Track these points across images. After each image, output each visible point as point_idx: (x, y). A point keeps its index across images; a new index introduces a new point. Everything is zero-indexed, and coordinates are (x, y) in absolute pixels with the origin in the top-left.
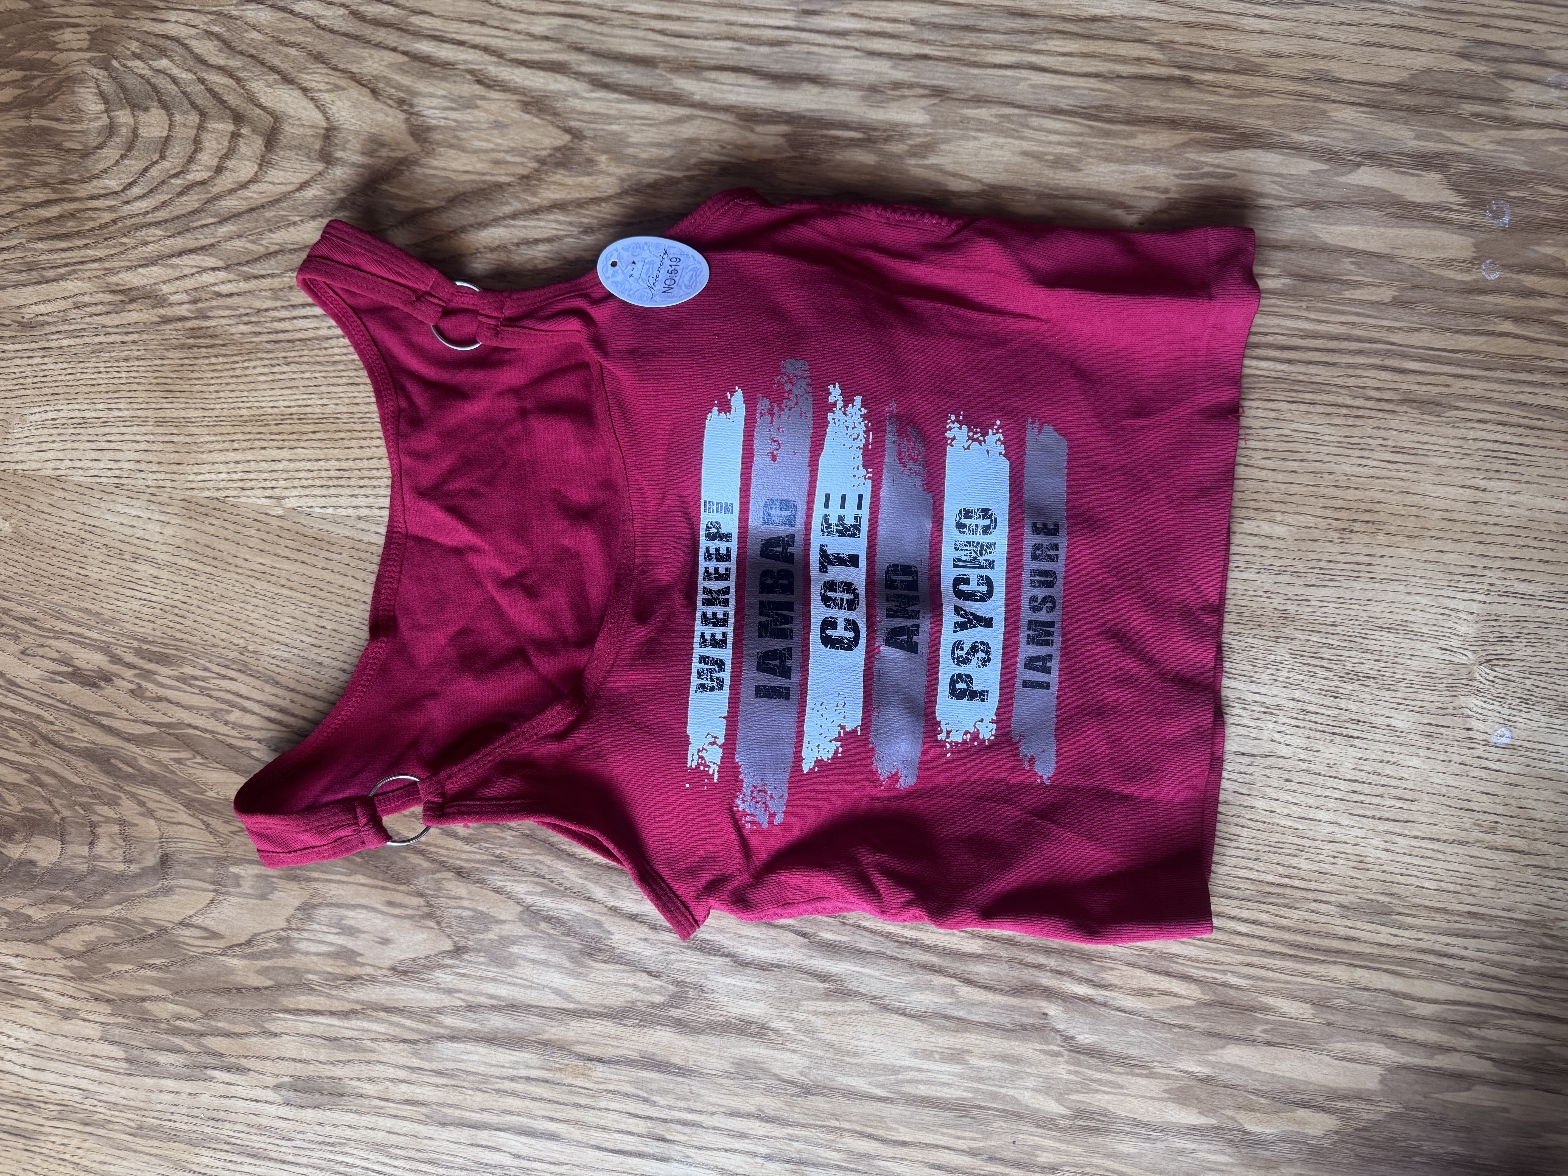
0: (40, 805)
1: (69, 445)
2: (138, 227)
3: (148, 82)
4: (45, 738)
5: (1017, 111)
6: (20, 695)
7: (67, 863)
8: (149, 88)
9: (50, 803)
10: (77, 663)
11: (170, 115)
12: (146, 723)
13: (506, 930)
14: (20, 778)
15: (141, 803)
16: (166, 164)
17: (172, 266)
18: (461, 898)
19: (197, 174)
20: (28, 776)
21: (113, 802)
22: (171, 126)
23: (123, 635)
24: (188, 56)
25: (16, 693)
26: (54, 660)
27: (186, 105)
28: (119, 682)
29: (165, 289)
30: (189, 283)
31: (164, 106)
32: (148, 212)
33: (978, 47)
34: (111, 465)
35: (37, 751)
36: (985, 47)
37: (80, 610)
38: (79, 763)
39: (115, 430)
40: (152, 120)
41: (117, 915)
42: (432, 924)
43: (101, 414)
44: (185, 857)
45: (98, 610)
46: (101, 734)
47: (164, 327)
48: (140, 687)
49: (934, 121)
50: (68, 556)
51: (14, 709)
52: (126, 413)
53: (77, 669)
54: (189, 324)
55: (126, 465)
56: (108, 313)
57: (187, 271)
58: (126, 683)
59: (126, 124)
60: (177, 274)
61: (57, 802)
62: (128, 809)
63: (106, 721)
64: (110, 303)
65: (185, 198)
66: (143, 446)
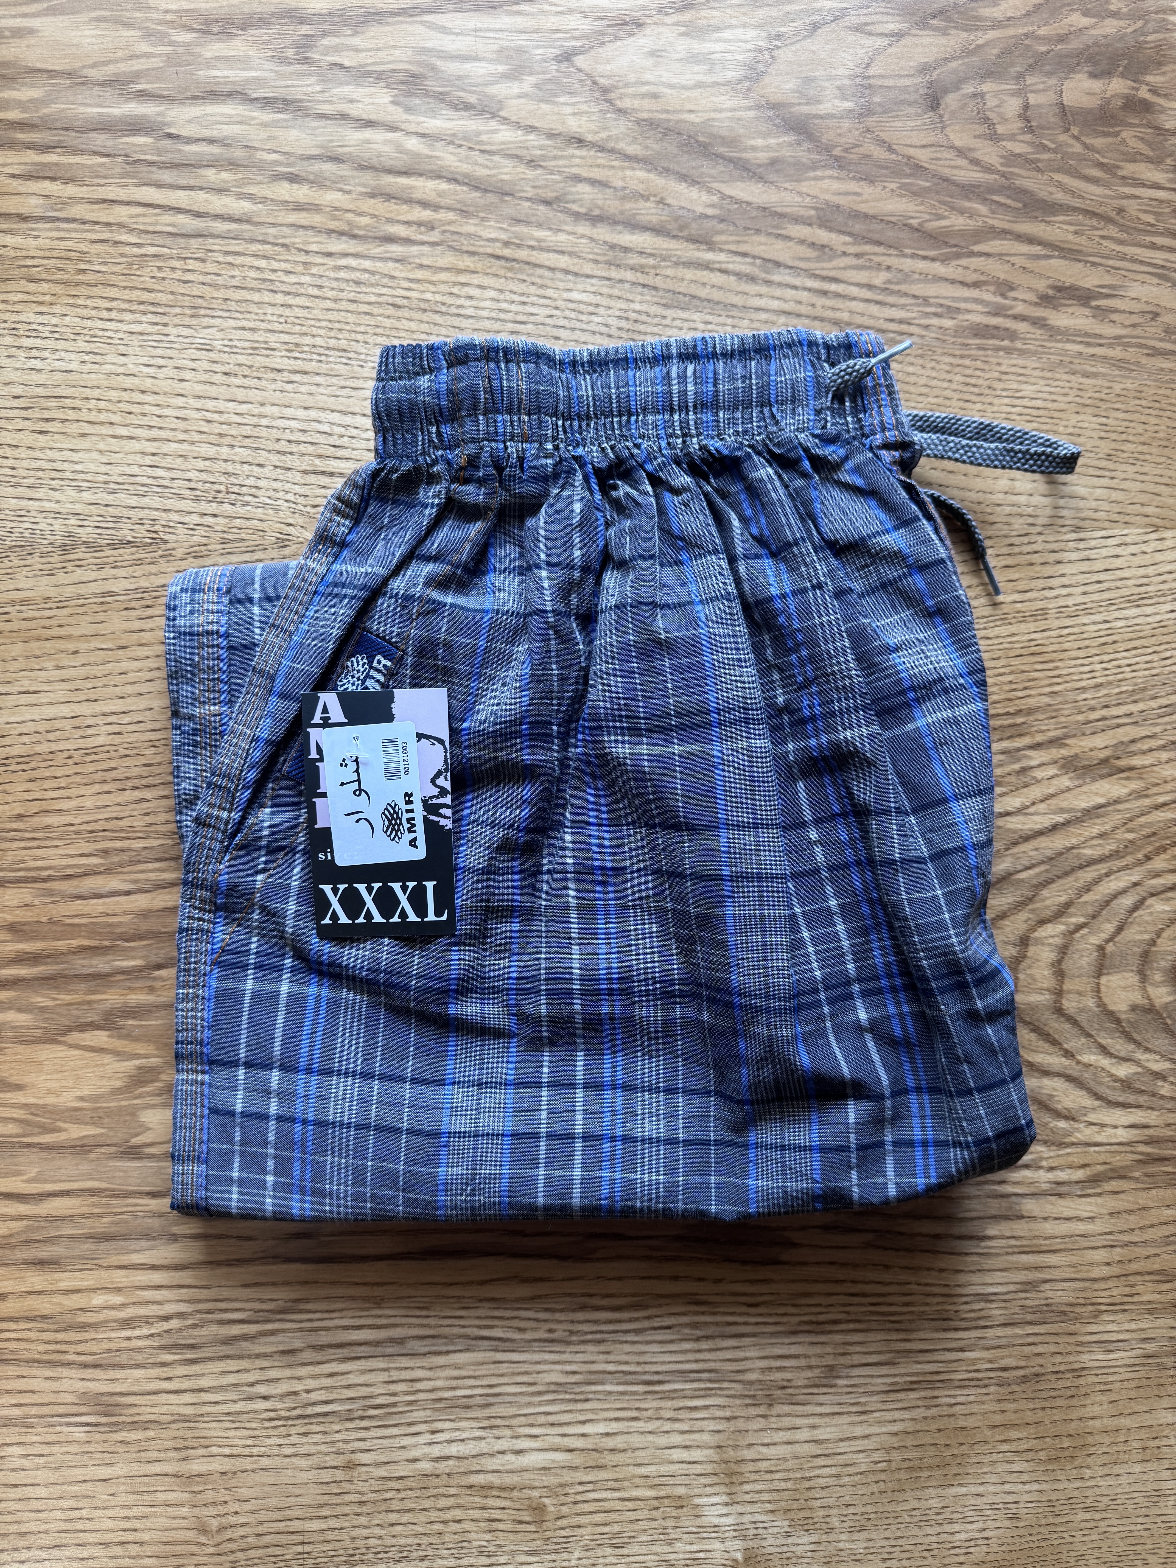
0: (1099, 142)
1: (1150, 571)
2: (1115, 855)
3: (1138, 1044)
4: (1109, 220)
5: (35, 1140)
6: (1149, 264)
7: (1053, 81)
8: (1136, 1036)
9: (1086, 146)
10: (1087, 311)
11: (1101, 1004)
12: (987, 255)
13: (515, 88)
14: (1129, 169)
15: (975, 162)
16: (1095, 940)
17: (1062, 811)
18: (574, 114)
19: (1053, 932)
20: (1120, 173)
21: (1012, 158)
22: (1097, 990)
23: (1035, 353)
24: (1092, 1084)
25: (1155, 265)
26: (1116, 311)
27: (1082, 1019)
28: (1031, 297)
29: (1066, 781)
30: (1036, 792)
31: (1112, 1016)
32: (1107, 875)
33: (92, 1216)
34: (1093, 554)
35: (1116, 203)
36: (83, 1216)
37: (1095, 375)
38: (1060, 196)
39: (1095, 597)
40: (1123, 994)
41: (980, 34)
42: (602, 81)
43: (1117, 614)
44: (911, 110)
45: (1072, 377)
46: (1041, 234)
47: (1058, 733)
48: (1003, 295)
49: (133, 1114)
50: (1124, 436)
51: (1153, 246)
52: (1086, 620)
53: (1086, 305)
54: (1027, 741)
55: (1074, 556)
56: (1133, 741)
57: (1042, 807)
58: (1021, 297)
59: (1156, 985)
60: (1053, 802)
61: (1078, 148)
62: (990, 154)
63: (1037, 249)
64: (1133, 754)
65: (1063, 899)
66: (1055, 582)
